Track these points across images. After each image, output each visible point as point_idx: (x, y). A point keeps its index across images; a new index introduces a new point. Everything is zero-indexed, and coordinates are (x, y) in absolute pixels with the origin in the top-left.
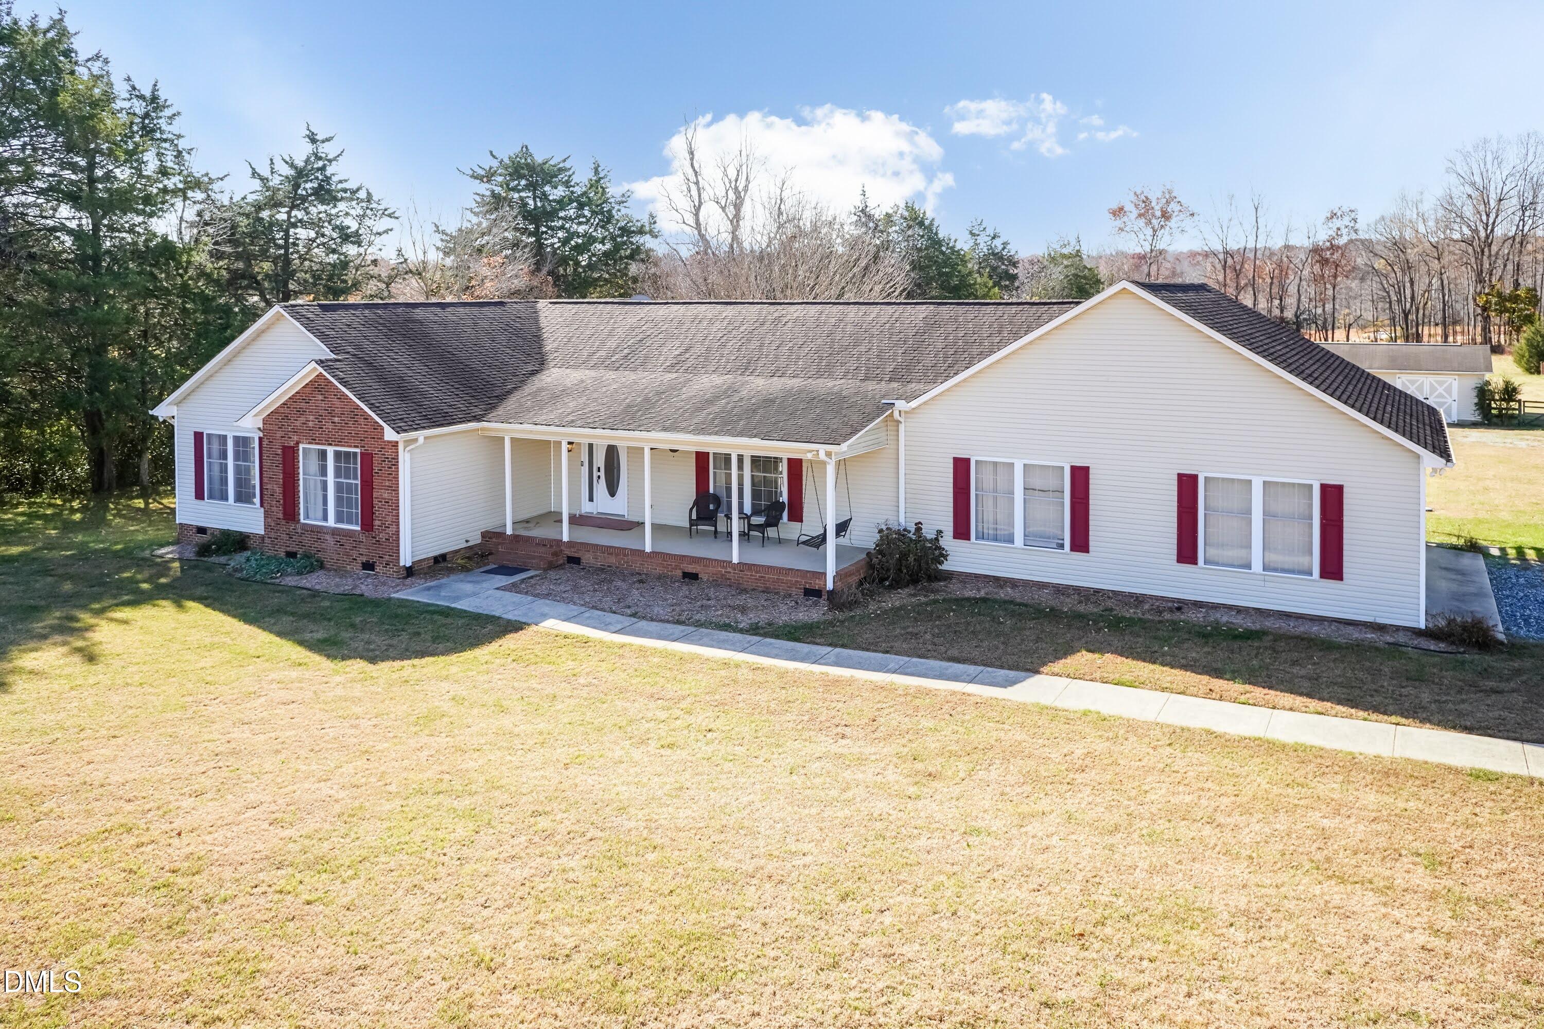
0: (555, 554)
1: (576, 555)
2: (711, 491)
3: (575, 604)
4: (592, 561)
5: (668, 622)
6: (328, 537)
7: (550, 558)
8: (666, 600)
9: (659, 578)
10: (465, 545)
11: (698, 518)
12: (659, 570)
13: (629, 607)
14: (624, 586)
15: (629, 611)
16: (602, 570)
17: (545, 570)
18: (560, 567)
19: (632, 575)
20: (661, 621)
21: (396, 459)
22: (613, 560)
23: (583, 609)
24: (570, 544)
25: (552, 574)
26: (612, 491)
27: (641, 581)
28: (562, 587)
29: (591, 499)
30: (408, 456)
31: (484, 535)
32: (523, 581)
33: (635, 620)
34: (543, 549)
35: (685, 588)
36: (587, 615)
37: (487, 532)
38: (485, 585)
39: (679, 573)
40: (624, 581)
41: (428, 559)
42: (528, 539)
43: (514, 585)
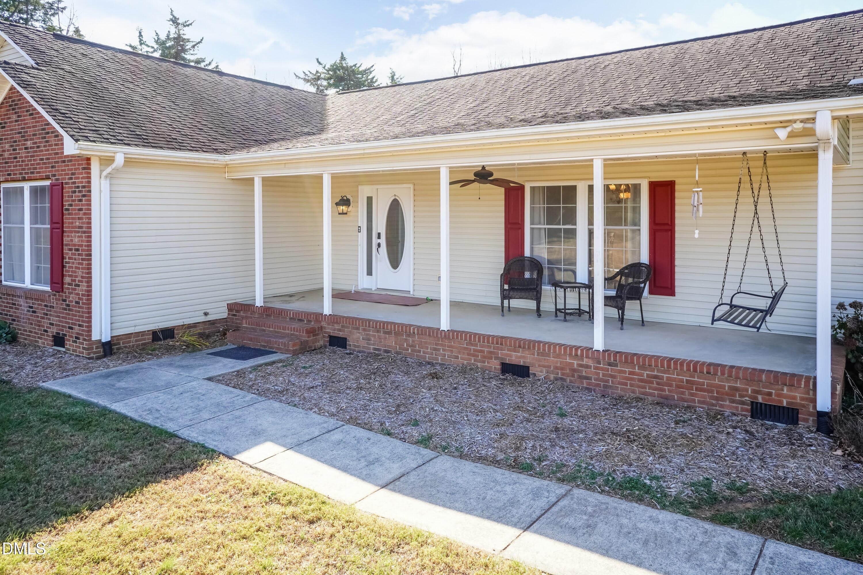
0: (312, 332)
1: (341, 334)
2: (527, 253)
3: (321, 411)
4: (363, 343)
5: (495, 462)
6: (22, 301)
7: (304, 337)
8: (482, 412)
9: (463, 371)
10: (203, 319)
11: (511, 289)
12: (462, 360)
13: (416, 423)
14: (408, 382)
15: (415, 433)
16: (376, 356)
17: (295, 354)
18: (318, 350)
19: (420, 365)
20: (481, 459)
21: (88, 186)
22: (391, 342)
23: (332, 422)
24: (334, 319)
25: (303, 360)
26: (395, 262)
27: (435, 376)
28: (308, 382)
29: (370, 272)
30: (105, 184)
31: (231, 307)
32: (255, 368)
33: (427, 453)
34: (296, 325)
35: (509, 390)
36: (336, 436)
37: (236, 304)
38: (195, 373)
39: (495, 365)
40: (407, 373)
41: (143, 333)
42: (280, 313)
43: (240, 374)
